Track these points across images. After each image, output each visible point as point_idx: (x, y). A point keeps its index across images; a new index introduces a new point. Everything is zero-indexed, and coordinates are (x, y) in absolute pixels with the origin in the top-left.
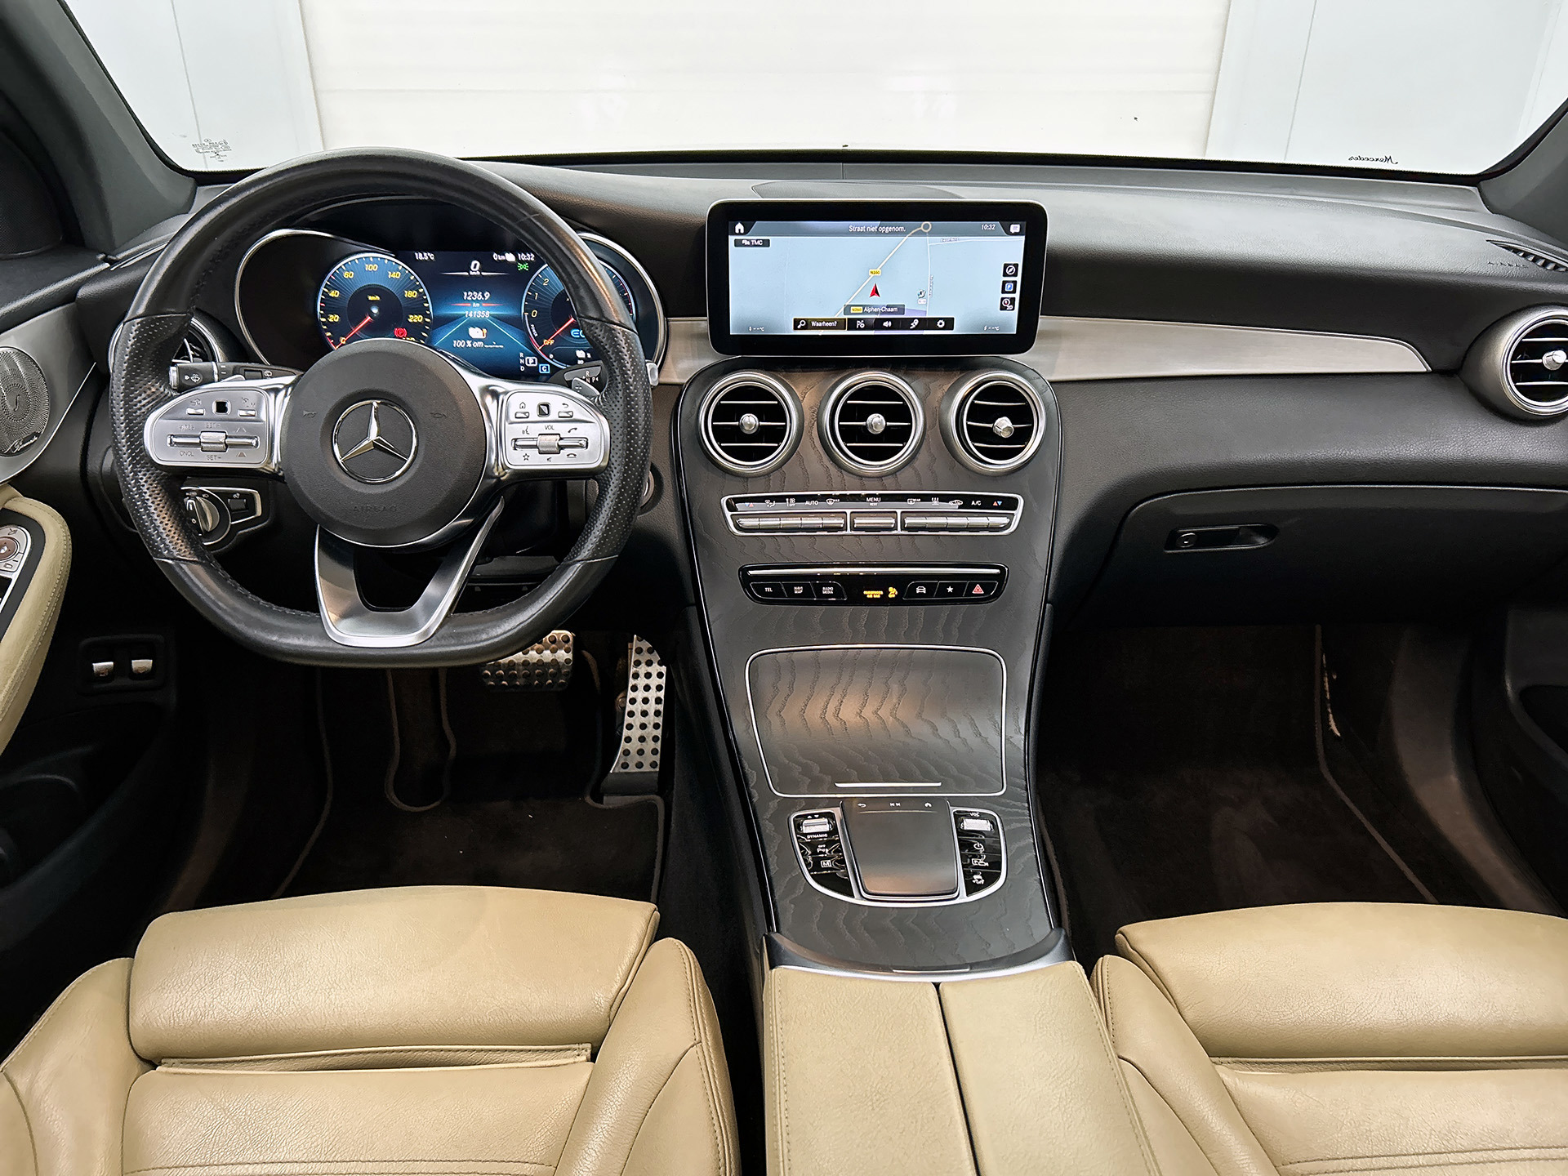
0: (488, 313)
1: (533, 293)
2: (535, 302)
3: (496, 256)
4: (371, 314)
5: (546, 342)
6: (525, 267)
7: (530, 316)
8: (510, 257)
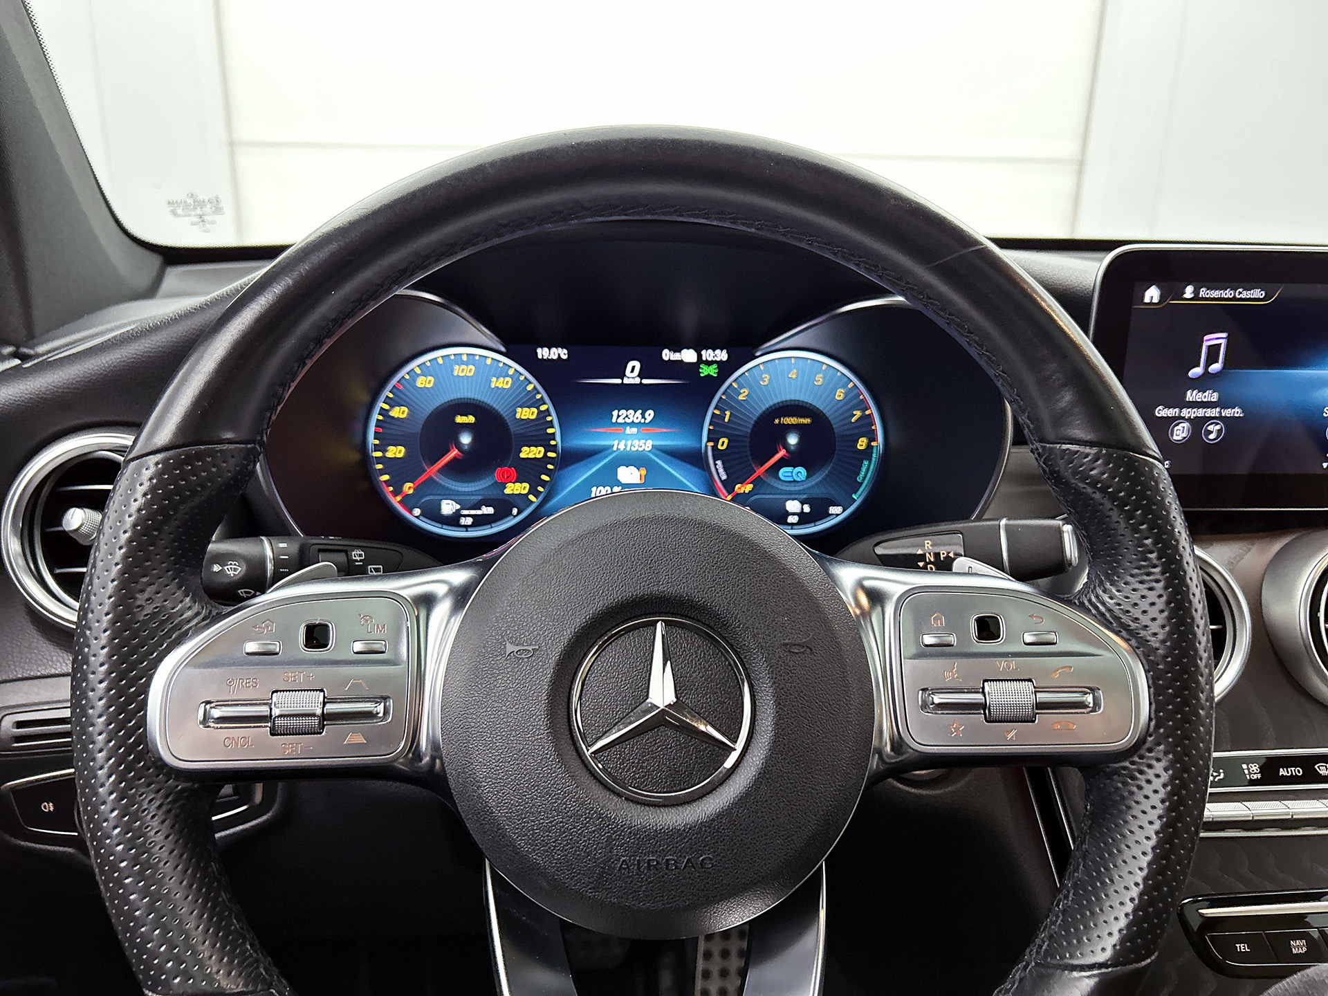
0: (650, 444)
1: (723, 411)
2: (725, 426)
3: (667, 355)
4: (459, 445)
5: (740, 488)
6: (712, 371)
7: (715, 448)
8: (689, 356)
